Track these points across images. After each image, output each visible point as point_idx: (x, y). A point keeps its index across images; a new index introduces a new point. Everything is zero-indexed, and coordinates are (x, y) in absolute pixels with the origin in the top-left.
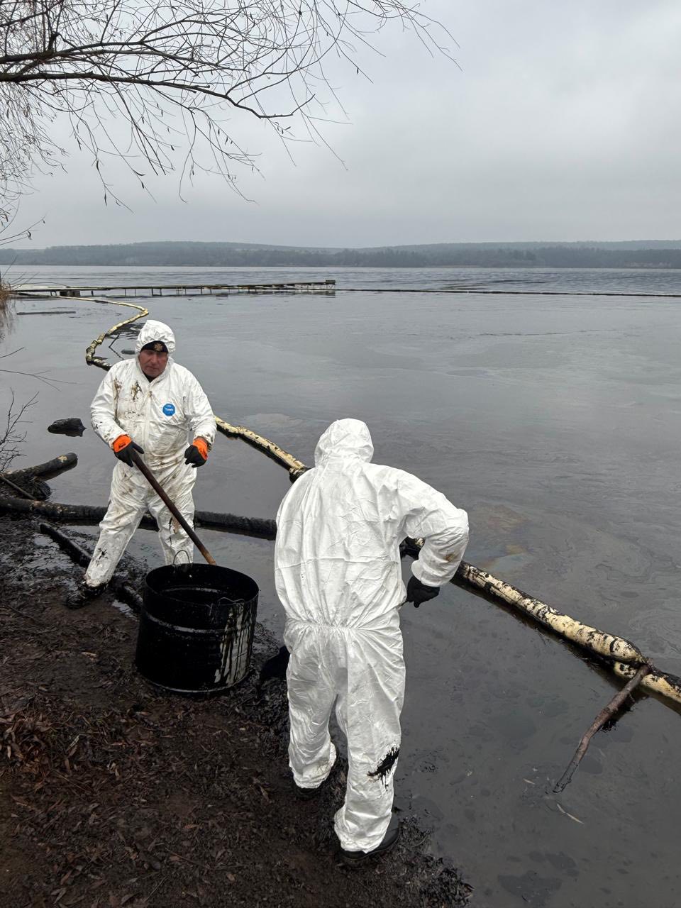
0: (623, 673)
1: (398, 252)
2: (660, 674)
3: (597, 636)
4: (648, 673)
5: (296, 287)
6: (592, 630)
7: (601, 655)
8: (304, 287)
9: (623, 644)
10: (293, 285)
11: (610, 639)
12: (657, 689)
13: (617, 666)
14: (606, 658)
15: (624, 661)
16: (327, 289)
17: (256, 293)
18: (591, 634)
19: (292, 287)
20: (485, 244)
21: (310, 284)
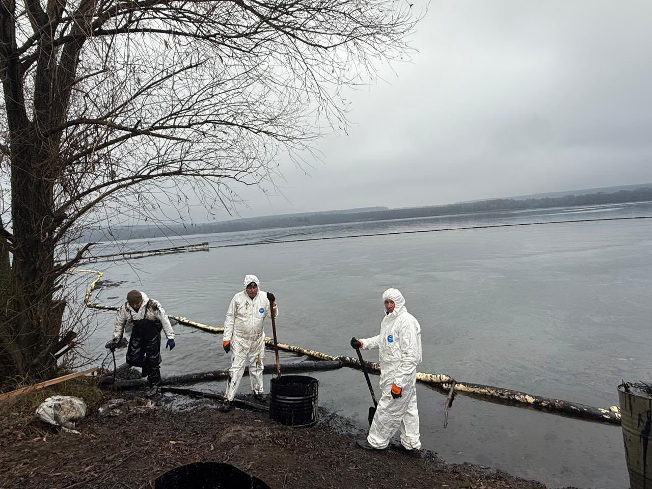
0: (446, 387)
1: (234, 223)
2: (459, 383)
3: (433, 376)
4: (455, 384)
5: (185, 248)
6: (431, 375)
7: (437, 383)
8: (191, 248)
9: (444, 376)
10: (183, 247)
11: (439, 376)
12: (460, 389)
13: (444, 385)
14: (439, 383)
15: (446, 382)
16: (204, 247)
17: (160, 254)
18: (431, 376)
19: (182, 248)
20: (282, 215)
21: (193, 246)
